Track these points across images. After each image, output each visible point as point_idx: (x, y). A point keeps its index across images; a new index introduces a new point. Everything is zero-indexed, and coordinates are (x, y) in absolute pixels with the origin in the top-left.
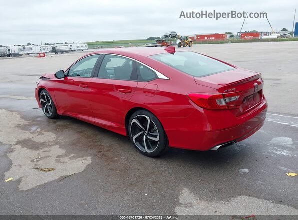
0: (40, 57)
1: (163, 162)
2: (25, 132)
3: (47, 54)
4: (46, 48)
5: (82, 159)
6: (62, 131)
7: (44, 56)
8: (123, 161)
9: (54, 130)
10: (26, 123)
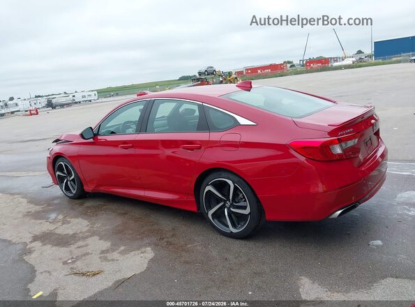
0: (31, 114)
1: (257, 244)
2: (41, 221)
3: (41, 110)
4: (38, 102)
5: (139, 252)
6: (96, 215)
7: (37, 114)
8: (199, 248)
9: (84, 215)
10: (38, 208)
